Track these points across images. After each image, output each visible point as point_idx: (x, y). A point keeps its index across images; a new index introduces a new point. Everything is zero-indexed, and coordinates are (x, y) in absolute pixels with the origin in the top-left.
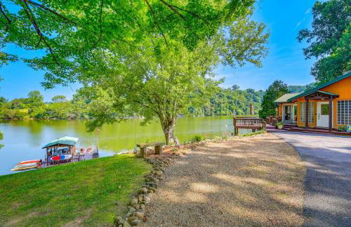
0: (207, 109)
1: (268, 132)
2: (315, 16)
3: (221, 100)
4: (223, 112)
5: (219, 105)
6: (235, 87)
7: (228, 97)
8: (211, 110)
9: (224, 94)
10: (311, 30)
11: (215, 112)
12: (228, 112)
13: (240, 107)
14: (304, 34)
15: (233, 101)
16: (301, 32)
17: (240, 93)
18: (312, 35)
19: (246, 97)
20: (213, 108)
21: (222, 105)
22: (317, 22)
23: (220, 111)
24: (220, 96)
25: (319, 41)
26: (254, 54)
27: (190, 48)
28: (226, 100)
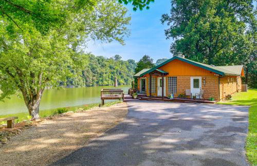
0: (88, 79)
1: (124, 101)
2: (172, 5)
3: (104, 70)
4: (106, 83)
5: (101, 75)
6: (117, 57)
7: (111, 67)
8: (93, 80)
9: (106, 63)
10: (170, 15)
11: (97, 83)
12: (110, 82)
13: (122, 77)
14: (165, 18)
15: (115, 71)
16: (163, 16)
17: (122, 63)
18: (171, 20)
19: (127, 67)
20: (94, 78)
21: (104, 75)
22: (173, 10)
23: (102, 81)
24: (102, 66)
25: (175, 25)
26: (118, 33)
27: (43, 33)
28: (108, 70)
